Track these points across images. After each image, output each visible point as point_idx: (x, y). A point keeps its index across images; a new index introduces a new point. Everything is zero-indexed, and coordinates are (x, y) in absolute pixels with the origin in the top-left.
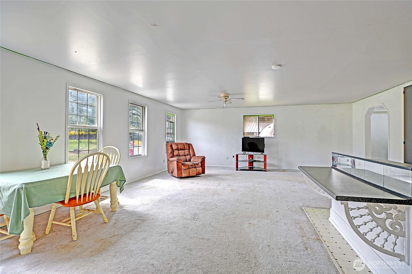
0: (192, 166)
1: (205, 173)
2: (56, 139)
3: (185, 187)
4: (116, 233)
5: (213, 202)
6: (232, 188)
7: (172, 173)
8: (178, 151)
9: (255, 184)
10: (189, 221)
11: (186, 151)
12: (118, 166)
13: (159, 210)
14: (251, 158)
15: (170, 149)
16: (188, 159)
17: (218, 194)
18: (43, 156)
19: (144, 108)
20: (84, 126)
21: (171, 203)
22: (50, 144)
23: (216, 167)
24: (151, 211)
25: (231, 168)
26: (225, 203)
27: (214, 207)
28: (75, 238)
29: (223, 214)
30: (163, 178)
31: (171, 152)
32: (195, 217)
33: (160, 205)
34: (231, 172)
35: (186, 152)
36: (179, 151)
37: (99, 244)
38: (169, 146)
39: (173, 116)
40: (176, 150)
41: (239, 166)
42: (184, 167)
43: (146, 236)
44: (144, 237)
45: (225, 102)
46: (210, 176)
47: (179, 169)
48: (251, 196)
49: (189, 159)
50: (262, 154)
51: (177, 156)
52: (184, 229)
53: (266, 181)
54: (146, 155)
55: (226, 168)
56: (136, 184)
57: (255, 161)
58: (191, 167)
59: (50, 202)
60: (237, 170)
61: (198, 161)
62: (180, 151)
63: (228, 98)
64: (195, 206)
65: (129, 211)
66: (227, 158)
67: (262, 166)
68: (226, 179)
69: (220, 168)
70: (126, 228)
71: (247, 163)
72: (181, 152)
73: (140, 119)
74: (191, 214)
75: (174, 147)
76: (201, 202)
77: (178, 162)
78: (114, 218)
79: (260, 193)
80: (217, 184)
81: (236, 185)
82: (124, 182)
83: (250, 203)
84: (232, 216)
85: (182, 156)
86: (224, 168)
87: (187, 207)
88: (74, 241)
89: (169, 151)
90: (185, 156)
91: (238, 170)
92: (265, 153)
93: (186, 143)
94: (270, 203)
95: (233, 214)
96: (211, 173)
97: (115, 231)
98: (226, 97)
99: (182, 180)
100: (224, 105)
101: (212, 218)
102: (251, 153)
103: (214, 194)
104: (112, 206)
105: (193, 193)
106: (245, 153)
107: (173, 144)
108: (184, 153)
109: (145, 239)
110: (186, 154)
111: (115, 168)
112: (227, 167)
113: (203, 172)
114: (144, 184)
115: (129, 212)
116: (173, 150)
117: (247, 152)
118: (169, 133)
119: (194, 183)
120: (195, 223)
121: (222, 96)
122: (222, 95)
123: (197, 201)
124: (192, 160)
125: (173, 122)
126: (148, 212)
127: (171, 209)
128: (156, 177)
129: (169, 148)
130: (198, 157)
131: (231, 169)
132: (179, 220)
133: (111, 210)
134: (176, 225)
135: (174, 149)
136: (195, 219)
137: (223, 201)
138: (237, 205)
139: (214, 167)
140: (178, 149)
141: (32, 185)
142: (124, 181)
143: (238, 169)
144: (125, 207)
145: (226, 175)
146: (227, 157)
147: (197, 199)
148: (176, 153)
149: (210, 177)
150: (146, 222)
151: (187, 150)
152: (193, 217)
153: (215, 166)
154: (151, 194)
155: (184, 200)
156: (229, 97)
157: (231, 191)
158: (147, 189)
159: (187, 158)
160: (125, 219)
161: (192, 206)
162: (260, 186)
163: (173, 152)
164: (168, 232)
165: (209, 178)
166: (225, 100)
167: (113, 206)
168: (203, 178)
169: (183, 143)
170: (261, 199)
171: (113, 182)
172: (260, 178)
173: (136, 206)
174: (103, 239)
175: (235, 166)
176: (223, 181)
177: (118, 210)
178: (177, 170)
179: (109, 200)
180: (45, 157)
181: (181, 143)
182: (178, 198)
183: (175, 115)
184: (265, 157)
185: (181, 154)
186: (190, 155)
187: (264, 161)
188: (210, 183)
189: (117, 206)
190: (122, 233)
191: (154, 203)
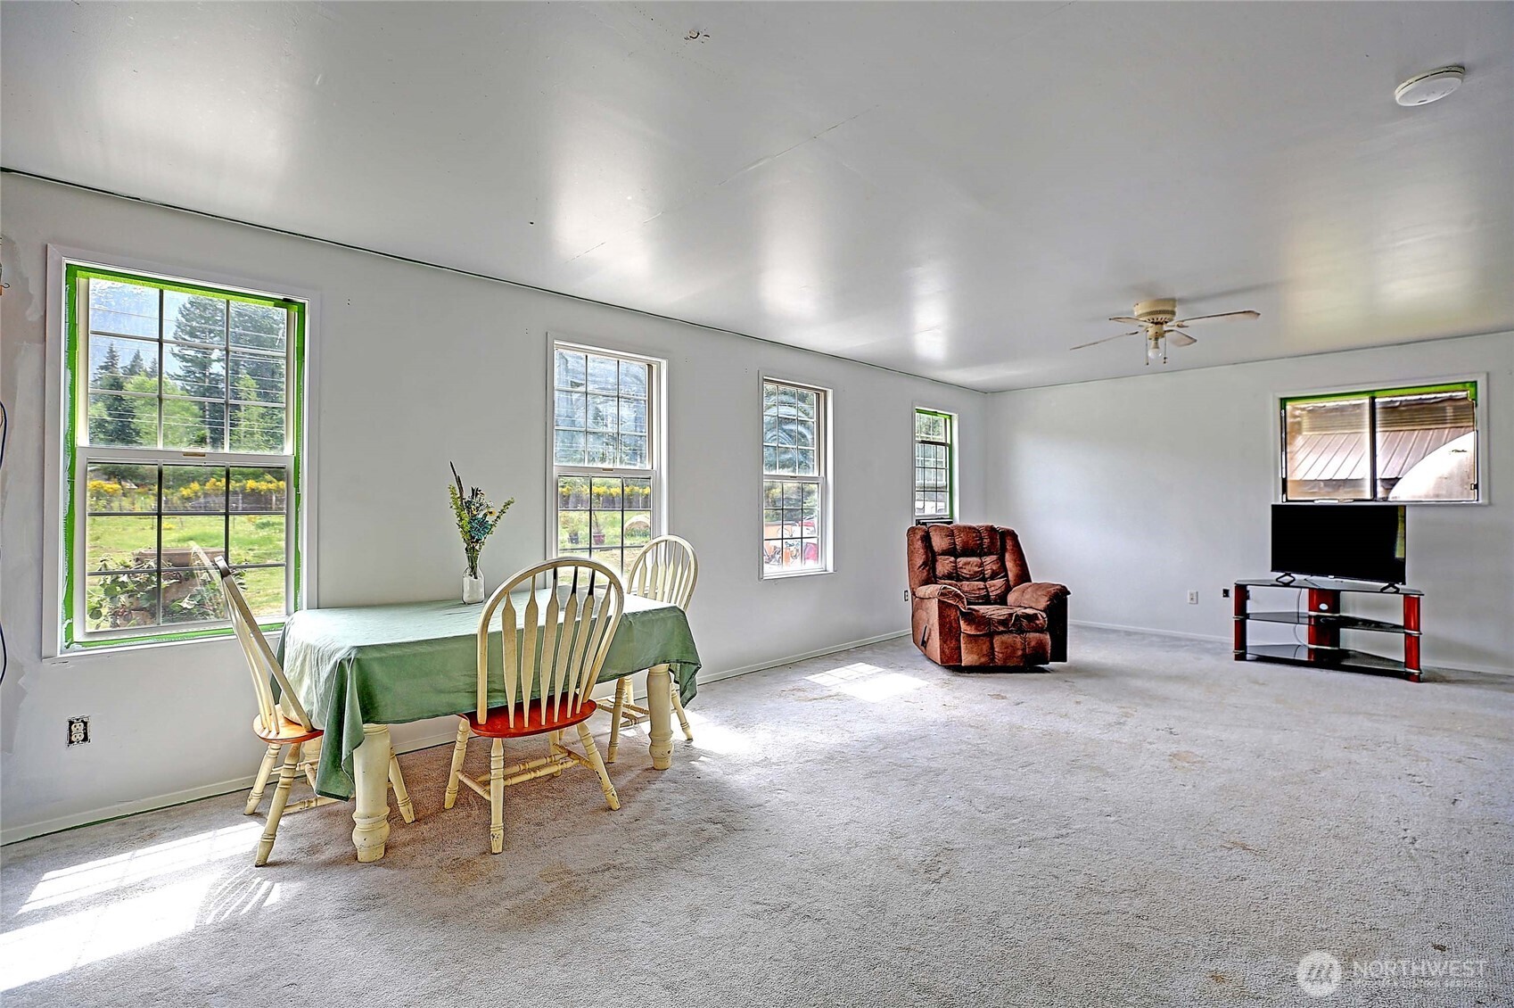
0: (1004, 622)
1: (1065, 661)
2: (503, 512)
3: (955, 713)
4: (620, 860)
5: (1056, 807)
6: (1183, 747)
7: (922, 645)
8: (952, 559)
9: (1323, 741)
10: (905, 879)
11: (988, 559)
12: (674, 608)
13: (808, 797)
14: (1324, 607)
15: (922, 551)
16: (994, 593)
17: (1098, 769)
18: (467, 564)
19: (822, 394)
20: (604, 469)
21: (870, 775)
22: (484, 527)
23: (1136, 633)
24: (779, 796)
25: (1210, 646)
26: (1113, 819)
27: (1052, 831)
28: (497, 846)
29: (1080, 880)
30: (888, 665)
31: (925, 564)
32: (936, 866)
33: (823, 773)
34: (1207, 662)
35: (990, 562)
36: (958, 560)
37: (547, 890)
38: (918, 537)
39: (948, 421)
40: (945, 553)
41: (1250, 642)
42: (968, 628)
43: (706, 902)
44: (698, 902)
45: (1156, 339)
46: (1087, 672)
47: (949, 632)
48: (1276, 809)
49: (999, 592)
50: (1391, 589)
51: (949, 576)
52: (863, 911)
53: (1401, 739)
54: (830, 569)
55: (1183, 643)
56: (782, 675)
57: (1352, 623)
58: (1001, 629)
59: (431, 714)
60: (1241, 657)
61: (1033, 605)
62: (962, 560)
63: (1171, 320)
64: (962, 807)
65: (708, 778)
66: (1195, 598)
67: (1394, 649)
68: (1165, 699)
69: (1154, 639)
70: (657, 846)
71: (1304, 629)
72: (969, 563)
73: (809, 437)
74: (926, 841)
75: (939, 542)
76: (999, 793)
77: (943, 606)
78: (645, 796)
79: (1339, 803)
80: (1112, 719)
81: (1210, 732)
82: (696, 671)
83: (1260, 853)
84: (1122, 904)
85: (967, 579)
86: (1173, 642)
87: (924, 807)
88: (495, 854)
89: (918, 560)
90: (984, 580)
91: (1248, 657)
92: (1410, 585)
93: (987, 527)
94: (1391, 879)
95: (1137, 891)
96: (1103, 661)
97: (620, 851)
98: (1161, 316)
99: (958, 678)
100: (1150, 354)
101: (1016, 889)
102: (1328, 582)
103: (1073, 766)
104: (654, 750)
105: (979, 742)
106: (1287, 579)
107: (935, 530)
108: (977, 569)
109: (695, 913)
110: (988, 573)
111: (662, 615)
112: (1192, 640)
113: (1060, 654)
114: (811, 678)
115: (702, 783)
116: (931, 558)
117: (1298, 577)
118: (928, 488)
119: (1003, 698)
120: (928, 893)
121: (1140, 312)
122: (1138, 311)
123: (980, 784)
124: (1011, 598)
125: (949, 442)
126: (764, 798)
127: (855, 803)
128: (868, 653)
129: (919, 544)
130: (1039, 586)
131: (1207, 651)
132: (863, 863)
133: (650, 763)
134: (843, 882)
135: (936, 549)
136: (934, 876)
137: (1108, 809)
138: (1179, 843)
139: (1128, 633)
140: (952, 552)
141: (376, 655)
142: (694, 664)
143: (1246, 653)
144: (702, 758)
145: (1169, 678)
146: (1192, 594)
147: (986, 778)
148: (944, 565)
149: (1089, 681)
150: (737, 836)
151: (994, 557)
152: (929, 858)
153: (1131, 628)
154: (812, 721)
155: (927, 771)
156: (1173, 313)
157: (1171, 761)
158: (811, 700)
159: (993, 589)
160: (675, 810)
161: (949, 803)
162: (1354, 757)
163: (934, 561)
164: (794, 907)
165: (1081, 683)
166: (1152, 330)
167: (658, 751)
168: (1058, 679)
169: (974, 528)
170: (1335, 837)
171: (652, 663)
172: (1369, 715)
173: (738, 762)
174: (569, 872)
175: (1232, 639)
176: (1147, 705)
177: (674, 766)
178: (938, 634)
179: (646, 727)
180: (473, 568)
181: (970, 528)
182: (906, 755)
183: (955, 417)
184: (1412, 604)
185: (965, 571)
186: (1006, 575)
187: (1407, 625)
188: (1079, 707)
189: (669, 752)
190: (639, 863)
191: (807, 761)
